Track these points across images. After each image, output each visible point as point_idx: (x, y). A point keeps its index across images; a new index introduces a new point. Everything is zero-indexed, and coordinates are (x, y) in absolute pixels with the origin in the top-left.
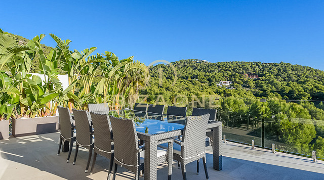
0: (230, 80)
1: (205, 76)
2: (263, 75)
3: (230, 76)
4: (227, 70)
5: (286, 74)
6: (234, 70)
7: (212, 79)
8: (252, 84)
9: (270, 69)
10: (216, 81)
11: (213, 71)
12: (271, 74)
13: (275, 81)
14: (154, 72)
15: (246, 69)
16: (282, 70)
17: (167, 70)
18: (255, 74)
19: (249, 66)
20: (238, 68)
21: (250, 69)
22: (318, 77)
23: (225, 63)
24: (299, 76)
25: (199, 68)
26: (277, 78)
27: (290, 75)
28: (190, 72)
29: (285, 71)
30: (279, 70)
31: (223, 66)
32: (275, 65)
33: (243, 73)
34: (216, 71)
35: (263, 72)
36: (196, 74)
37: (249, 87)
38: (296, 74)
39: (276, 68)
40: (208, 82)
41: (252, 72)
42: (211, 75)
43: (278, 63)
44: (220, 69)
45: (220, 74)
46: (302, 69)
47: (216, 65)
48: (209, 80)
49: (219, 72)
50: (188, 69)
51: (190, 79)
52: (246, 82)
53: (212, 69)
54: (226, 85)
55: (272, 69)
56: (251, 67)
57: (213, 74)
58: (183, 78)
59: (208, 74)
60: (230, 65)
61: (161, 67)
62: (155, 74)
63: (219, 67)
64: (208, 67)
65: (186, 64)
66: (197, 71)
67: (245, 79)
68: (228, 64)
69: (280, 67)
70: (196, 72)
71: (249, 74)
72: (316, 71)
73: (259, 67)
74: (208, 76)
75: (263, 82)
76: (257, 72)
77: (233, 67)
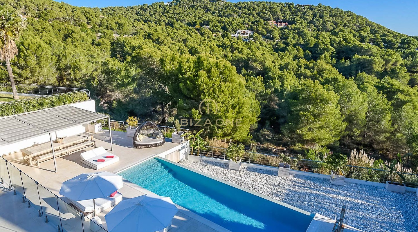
0: (251, 29)
1: (219, 22)
2: (294, 22)
3: (252, 23)
4: (250, 14)
5: (321, 21)
6: (259, 14)
7: (227, 26)
8: (277, 35)
9: (304, 14)
10: (233, 30)
11: (231, 15)
12: (303, 21)
13: (306, 31)
14: (148, 15)
15: (274, 14)
16: (318, 16)
17: (168, 12)
18: (284, 21)
19: (278, 10)
20: (264, 11)
21: (279, 13)
22: (358, 26)
23: (249, 4)
24: (336, 24)
25: (213, 10)
26: (308, 27)
27: (325, 23)
28: (200, 15)
29: (321, 17)
30: (315, 15)
31: (245, 8)
32: (311, 8)
33: (269, 20)
34: (235, 15)
35: (294, 19)
36: (207, 19)
37: (273, 39)
38: (333, 22)
39: (311, 12)
40: (222, 30)
41: (281, 18)
42: (227, 20)
43: (315, 5)
44: (240, 12)
45: (240, 20)
46: (343, 14)
47: (236, 6)
48: (224, 28)
49: (239, 16)
50: (198, 10)
51: (198, 26)
52: (270, 32)
53: (230, 12)
54: (246, 35)
55: (307, 13)
56: (281, 10)
57: (231, 19)
58: (189, 24)
59: (223, 19)
60: (255, 6)
61: (160, 6)
62: (150, 18)
63: (240, 8)
64: (226, 8)
65: (195, 3)
66: (209, 14)
67: (270, 28)
68: (252, 5)
69: (316, 11)
70: (208, 16)
71: (277, 20)
72: (357, 17)
73: (291, 10)
74: (223, 22)
75: (291, 32)
76: (288, 17)
77: (258, 10)
